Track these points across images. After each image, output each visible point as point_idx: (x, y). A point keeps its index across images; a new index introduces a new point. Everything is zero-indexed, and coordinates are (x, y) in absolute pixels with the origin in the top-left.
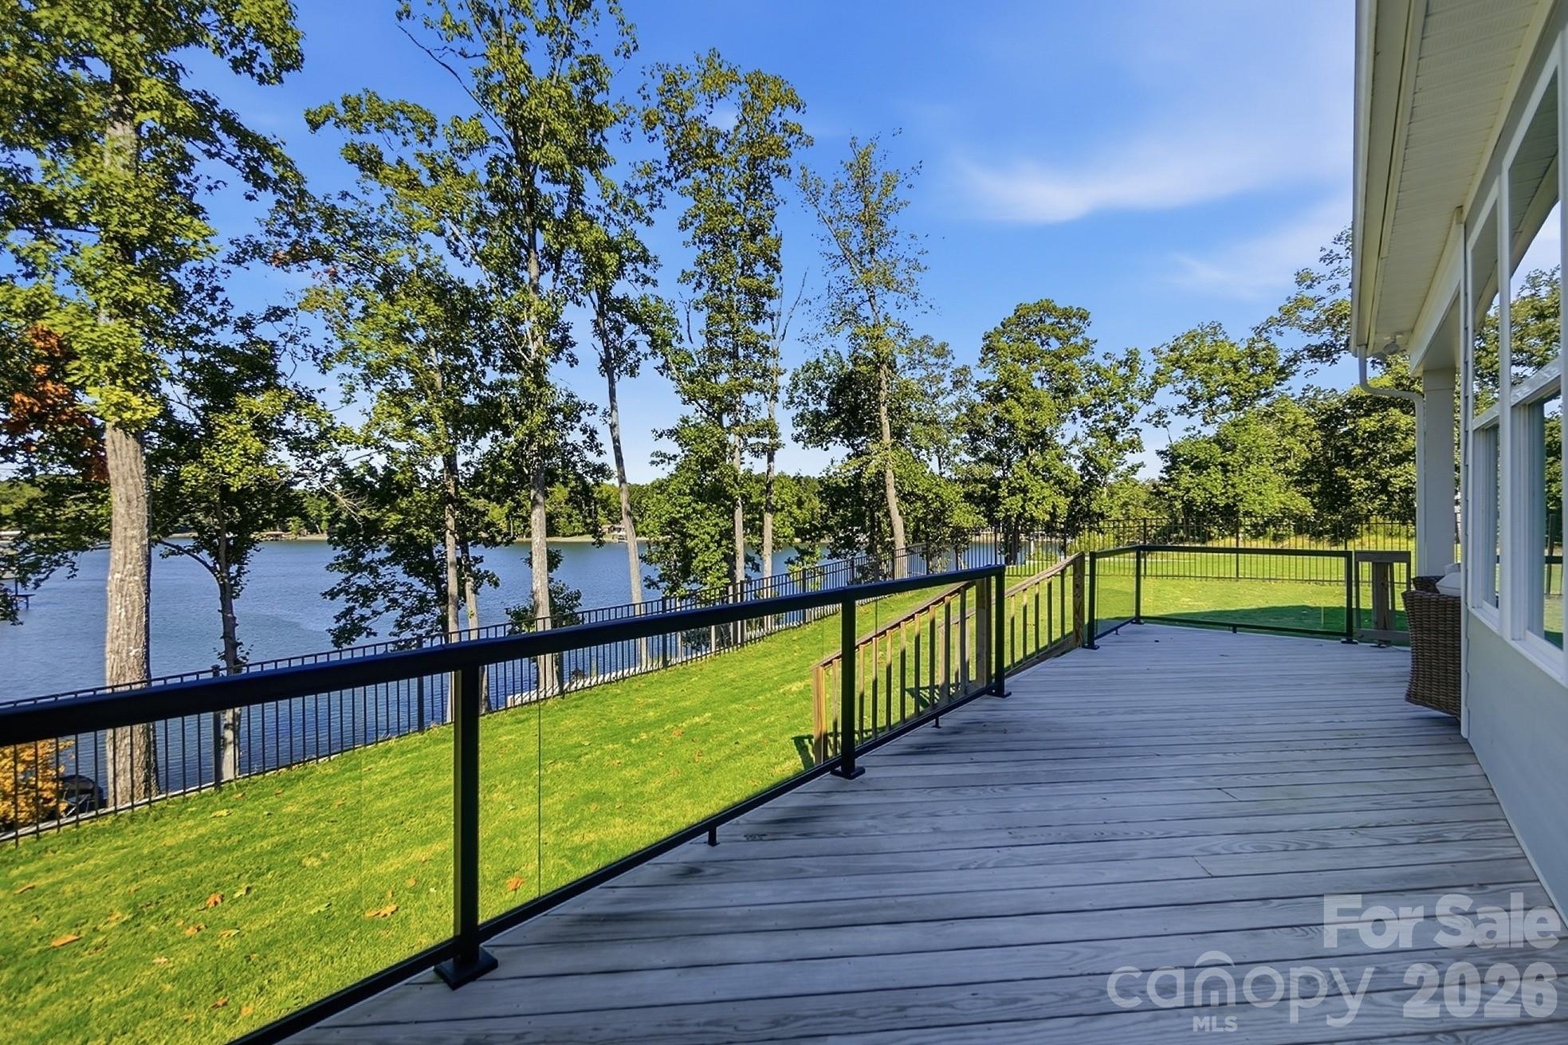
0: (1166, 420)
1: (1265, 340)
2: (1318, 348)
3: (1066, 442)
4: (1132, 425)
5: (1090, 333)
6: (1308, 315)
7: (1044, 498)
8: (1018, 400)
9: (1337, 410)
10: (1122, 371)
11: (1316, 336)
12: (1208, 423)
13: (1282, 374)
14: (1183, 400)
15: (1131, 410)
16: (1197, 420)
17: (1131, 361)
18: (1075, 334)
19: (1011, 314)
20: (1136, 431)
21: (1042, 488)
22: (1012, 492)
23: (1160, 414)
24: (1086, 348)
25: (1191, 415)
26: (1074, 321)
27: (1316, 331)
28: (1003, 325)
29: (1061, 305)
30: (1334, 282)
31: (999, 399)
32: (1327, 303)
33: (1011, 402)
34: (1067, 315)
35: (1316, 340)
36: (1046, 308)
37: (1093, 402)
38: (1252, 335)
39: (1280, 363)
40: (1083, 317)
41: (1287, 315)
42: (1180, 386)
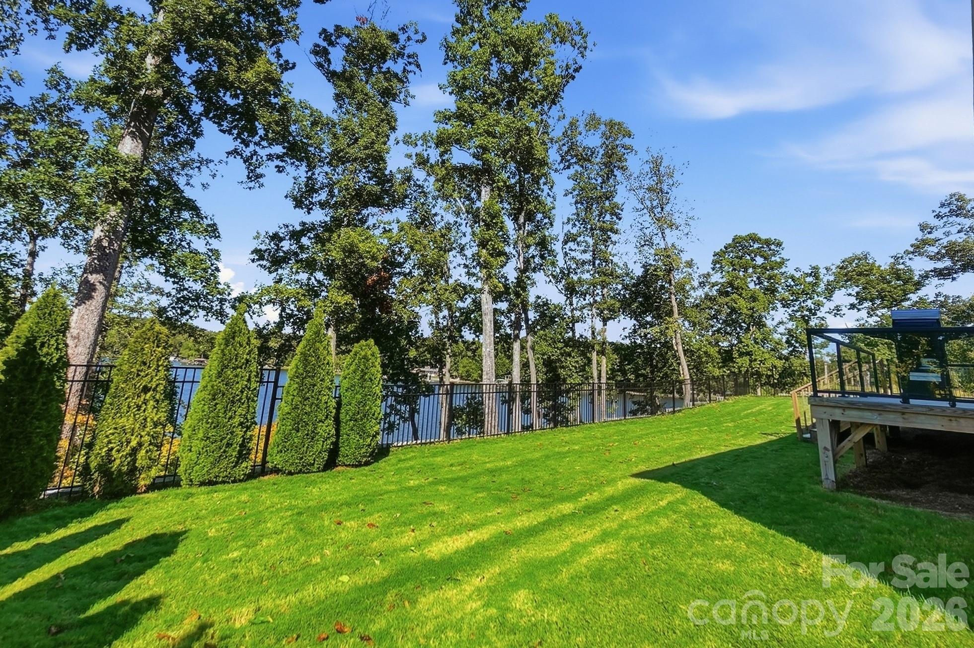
0: (842, 312)
1: (903, 263)
2: (941, 270)
3: (775, 323)
4: (819, 314)
5: (784, 254)
6: (933, 250)
7: (765, 359)
8: (740, 295)
9: (964, 312)
10: (809, 279)
11: (940, 262)
12: (871, 316)
13: (918, 285)
14: (853, 300)
15: (819, 305)
16: (864, 314)
17: (815, 273)
18: (774, 255)
19: (730, 242)
20: (822, 319)
21: (763, 353)
22: (741, 354)
23: (838, 308)
24: (782, 263)
25: (859, 310)
26: (773, 247)
27: (939, 260)
28: (726, 248)
29: (763, 236)
30: (946, 229)
31: (727, 294)
32: (945, 242)
33: (735, 296)
34: (768, 242)
35: (940, 265)
36: (754, 238)
37: (792, 298)
38: (893, 260)
39: (916, 278)
40: (779, 244)
41: (918, 248)
42: (850, 291)
